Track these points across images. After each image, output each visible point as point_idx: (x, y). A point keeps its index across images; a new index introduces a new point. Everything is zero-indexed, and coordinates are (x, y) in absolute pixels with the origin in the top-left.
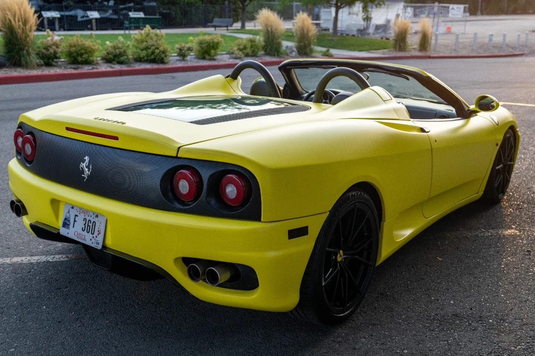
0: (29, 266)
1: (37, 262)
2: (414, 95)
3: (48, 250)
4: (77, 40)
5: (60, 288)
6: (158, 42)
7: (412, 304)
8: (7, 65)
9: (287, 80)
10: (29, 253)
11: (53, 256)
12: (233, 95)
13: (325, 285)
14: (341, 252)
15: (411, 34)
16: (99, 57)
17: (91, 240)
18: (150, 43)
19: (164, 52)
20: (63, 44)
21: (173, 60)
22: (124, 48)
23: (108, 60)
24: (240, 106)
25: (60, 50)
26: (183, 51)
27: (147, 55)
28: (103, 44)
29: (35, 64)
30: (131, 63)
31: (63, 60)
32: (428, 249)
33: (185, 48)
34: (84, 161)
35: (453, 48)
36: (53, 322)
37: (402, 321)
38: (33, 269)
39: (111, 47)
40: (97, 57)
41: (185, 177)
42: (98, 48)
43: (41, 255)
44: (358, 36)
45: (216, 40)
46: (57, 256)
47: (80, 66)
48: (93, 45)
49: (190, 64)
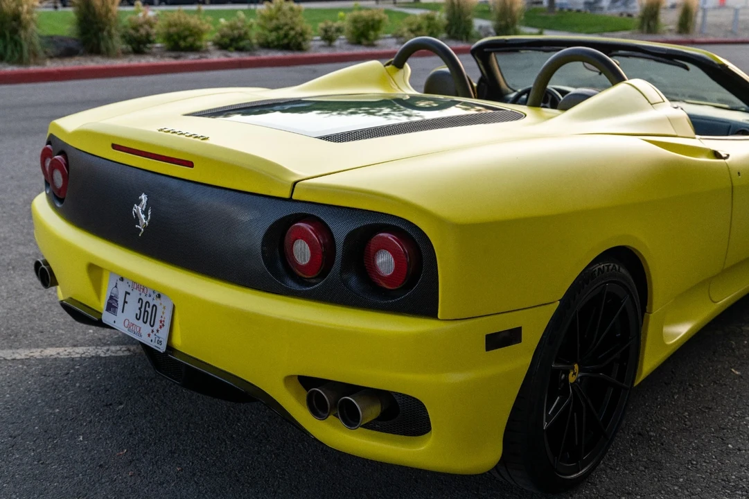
0: (67, 364)
1: (81, 358)
2: (691, 97)
3: (101, 337)
4: (179, 17)
5: (111, 404)
6: (294, 19)
7: (694, 455)
8: (81, 51)
9: (484, 72)
10: (71, 341)
11: (106, 348)
12: (397, 93)
13: (548, 428)
14: (576, 366)
15: (665, 8)
16: (210, 41)
17: (149, 335)
18: (283, 20)
19: (302, 34)
20: (159, 23)
21: (315, 46)
22: (245, 29)
23: (222, 46)
24: (408, 111)
25: (154, 31)
26: (330, 34)
27: (278, 39)
28: (216, 23)
29: (120, 52)
30: (255, 50)
31: (158, 45)
32: (714, 353)
33: (333, 29)
34: (139, 202)
35: (730, 29)
36: (91, 466)
37: (680, 487)
38: (73, 368)
39: (227, 26)
40: (207, 40)
41: (305, 236)
42: (209, 28)
43: (89, 346)
44: (585, 12)
45: (377, 17)
46: (113, 348)
47: (183, 54)
48: (201, 24)
49: (339, 52)
